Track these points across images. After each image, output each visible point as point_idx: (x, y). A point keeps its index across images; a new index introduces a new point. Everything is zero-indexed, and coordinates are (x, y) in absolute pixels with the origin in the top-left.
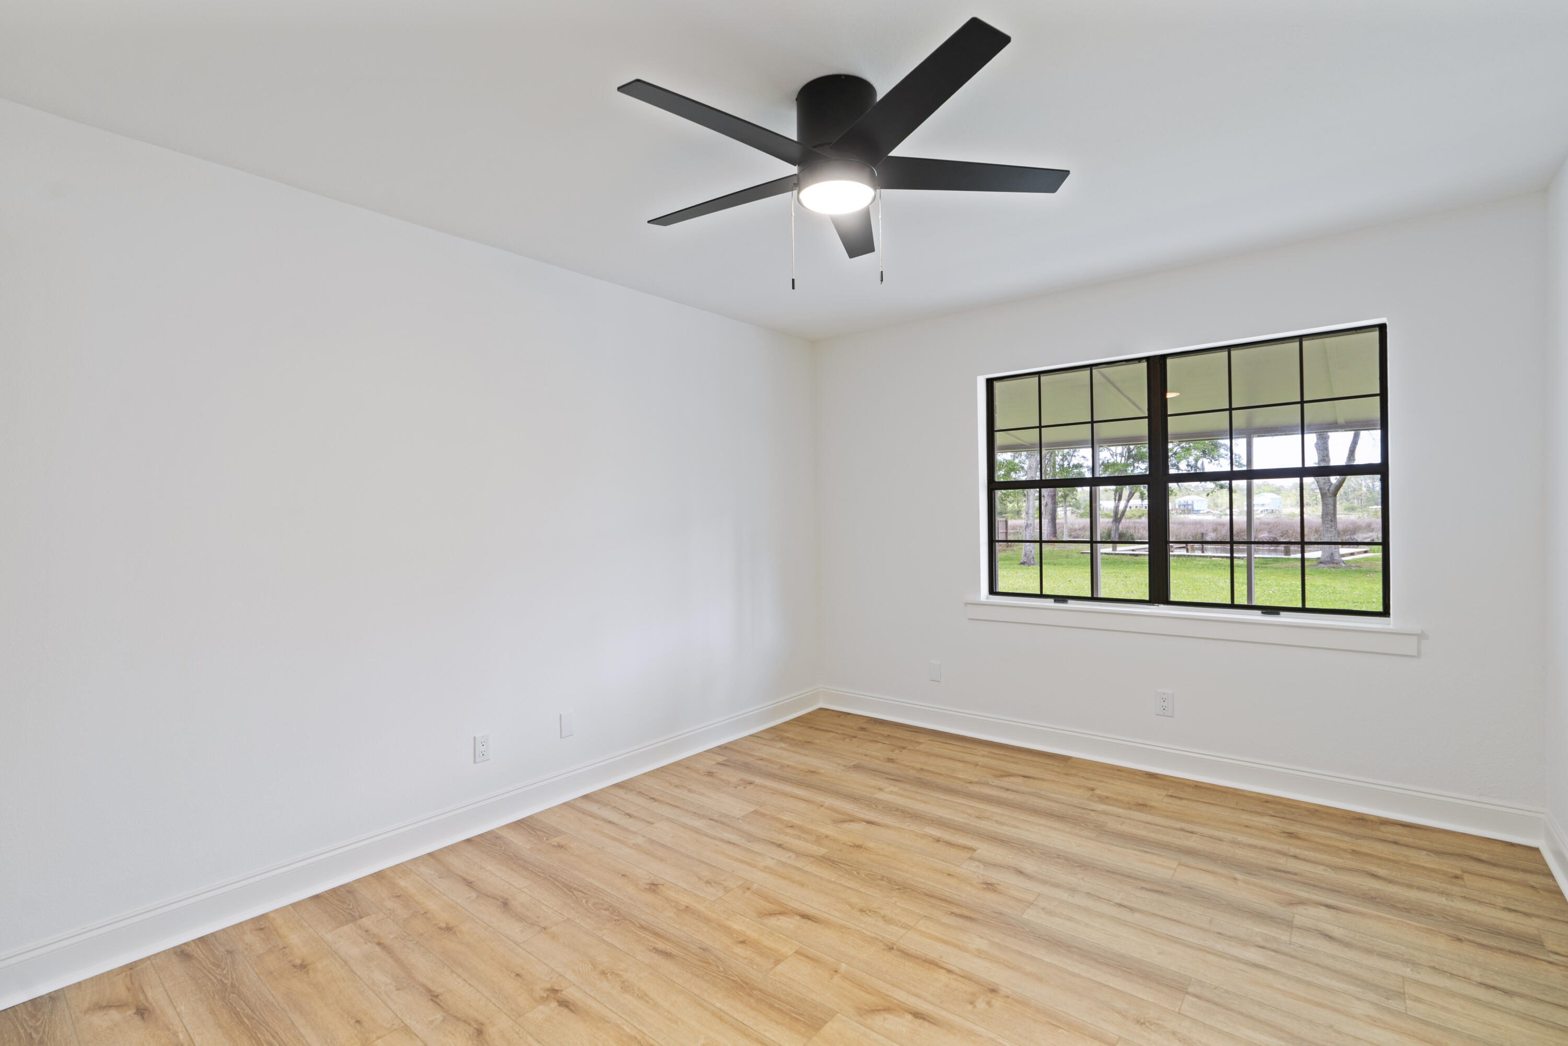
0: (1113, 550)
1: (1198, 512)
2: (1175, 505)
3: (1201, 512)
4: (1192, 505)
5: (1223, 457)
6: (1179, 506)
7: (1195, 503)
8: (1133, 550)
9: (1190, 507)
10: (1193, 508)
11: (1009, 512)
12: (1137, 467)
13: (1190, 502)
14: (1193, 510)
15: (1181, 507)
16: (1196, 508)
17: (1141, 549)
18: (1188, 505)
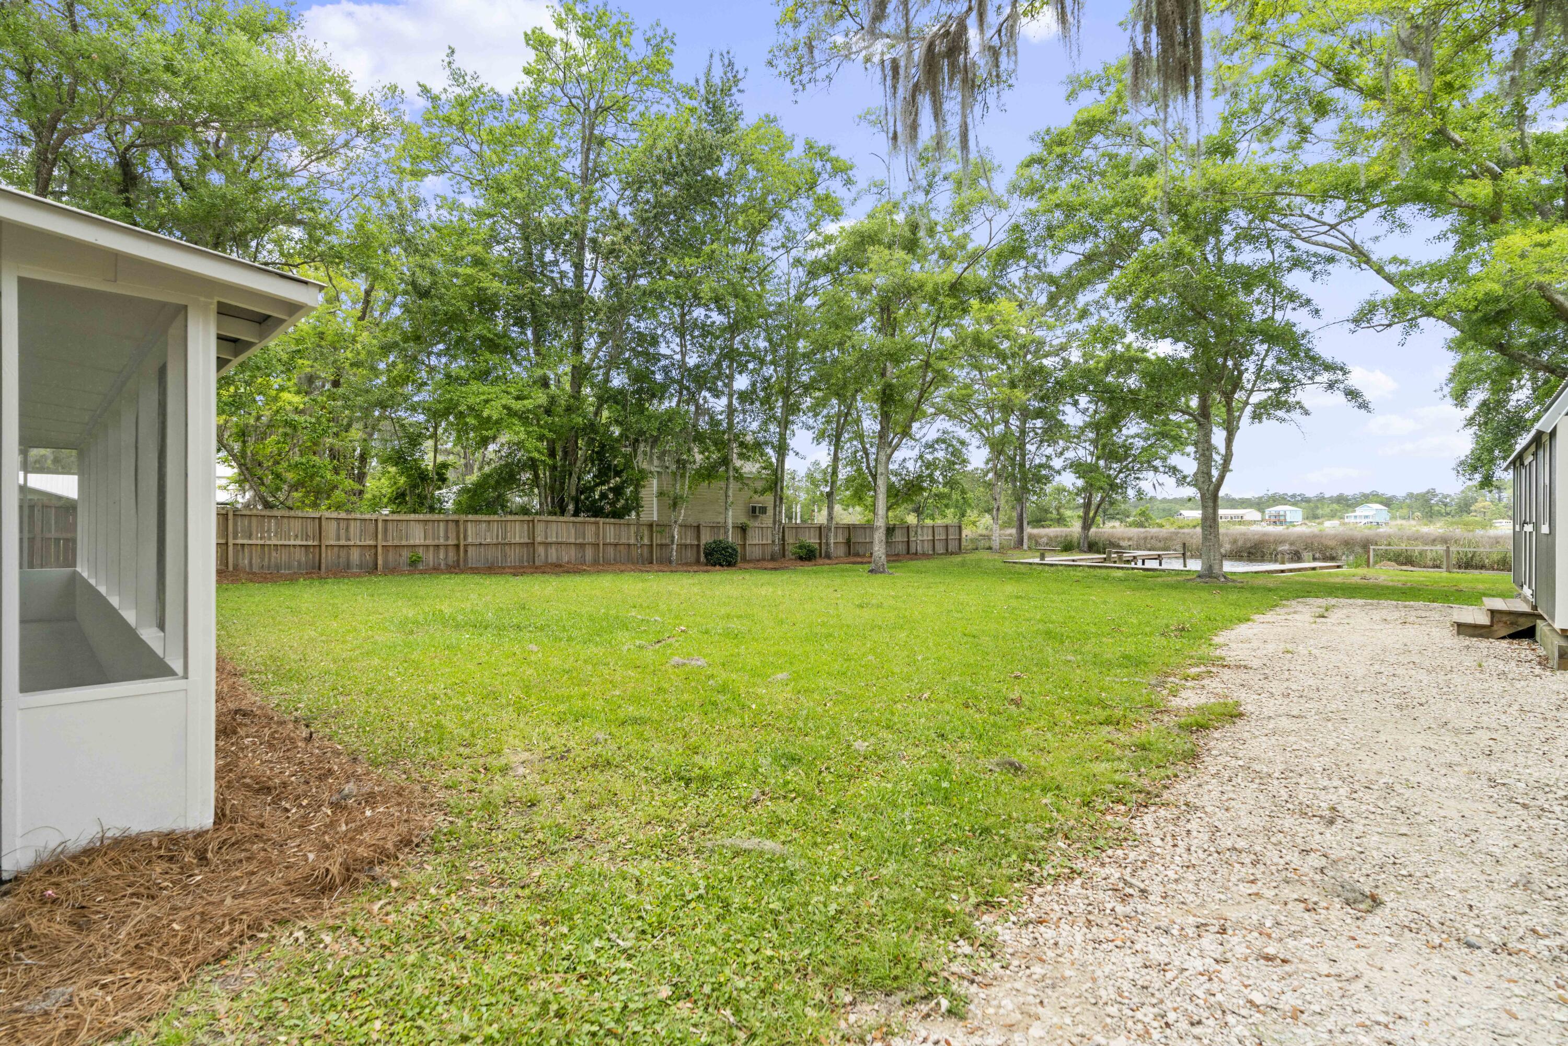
0: (1040, 560)
2: (1265, 515)
3: (1295, 524)
4: (1284, 516)
6: (1269, 517)
7: (1288, 513)
8: (1074, 560)
9: (1282, 518)
10: (1285, 519)
13: (1281, 513)
14: (1285, 522)
15: (1272, 518)
17: (1086, 559)
18: (1280, 516)
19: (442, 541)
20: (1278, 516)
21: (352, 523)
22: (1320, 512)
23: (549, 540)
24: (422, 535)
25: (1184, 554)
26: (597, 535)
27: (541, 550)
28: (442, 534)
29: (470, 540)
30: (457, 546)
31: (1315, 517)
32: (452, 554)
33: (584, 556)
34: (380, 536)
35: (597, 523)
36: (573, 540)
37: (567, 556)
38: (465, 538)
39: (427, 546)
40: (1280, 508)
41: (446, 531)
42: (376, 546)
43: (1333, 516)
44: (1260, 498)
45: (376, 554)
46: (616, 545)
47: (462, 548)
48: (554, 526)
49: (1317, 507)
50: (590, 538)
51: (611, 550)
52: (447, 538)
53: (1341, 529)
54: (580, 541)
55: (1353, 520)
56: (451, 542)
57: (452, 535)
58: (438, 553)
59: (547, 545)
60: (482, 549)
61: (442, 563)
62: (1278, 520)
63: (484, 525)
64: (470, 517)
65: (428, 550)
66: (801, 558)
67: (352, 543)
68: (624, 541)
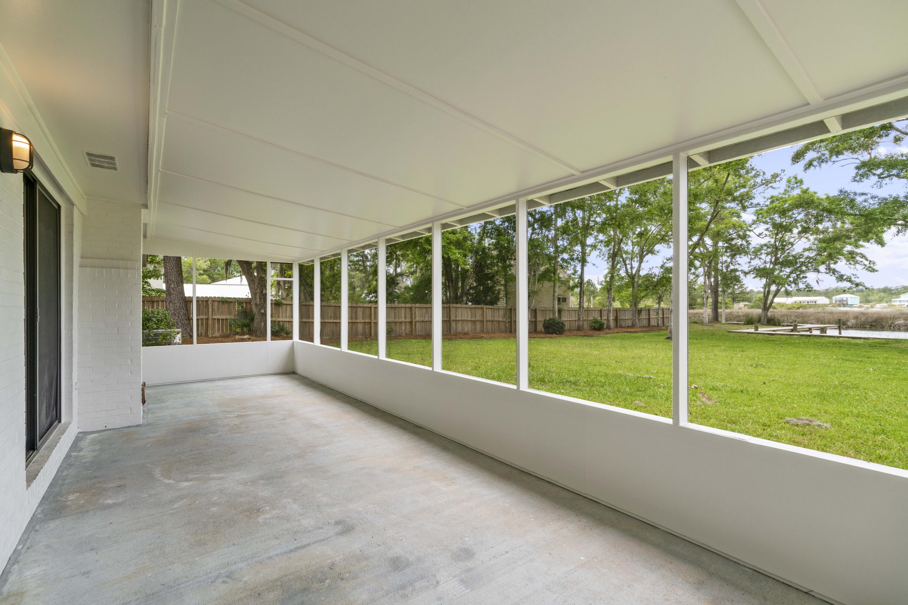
0: (755, 331)
1: (851, 306)
2: (832, 301)
3: (854, 306)
4: (847, 301)
5: (859, 263)
6: (836, 301)
7: (849, 299)
8: (774, 331)
9: (845, 302)
10: (847, 303)
11: (698, 305)
12: (784, 271)
13: (844, 299)
14: (847, 304)
15: (837, 302)
16: (849, 303)
17: (781, 330)
18: (843, 301)
19: (403, 319)
20: (841, 301)
21: (359, 309)
22: (870, 298)
23: (458, 319)
24: (393, 316)
25: (839, 327)
26: (483, 315)
27: (453, 324)
28: (403, 316)
29: (417, 319)
30: (411, 322)
31: (868, 301)
32: (408, 327)
33: (475, 328)
34: (373, 317)
35: (482, 308)
36: (469, 319)
37: (468, 327)
38: (415, 318)
39: (396, 322)
40: (844, 296)
41: (405, 314)
42: (370, 323)
43: (880, 301)
44: (827, 290)
45: (371, 327)
46: (492, 321)
47: (414, 323)
48: (460, 310)
49: (869, 295)
50: (479, 318)
51: (490, 324)
52: (405, 318)
53: (889, 310)
54: (473, 319)
55: (897, 303)
56: (408, 320)
57: (408, 316)
58: (402, 326)
59: (456, 321)
60: (423, 325)
61: (403, 332)
62: (843, 303)
63: (424, 310)
64: (417, 305)
65: (396, 325)
66: (595, 329)
67: (358, 321)
68: (496, 319)
